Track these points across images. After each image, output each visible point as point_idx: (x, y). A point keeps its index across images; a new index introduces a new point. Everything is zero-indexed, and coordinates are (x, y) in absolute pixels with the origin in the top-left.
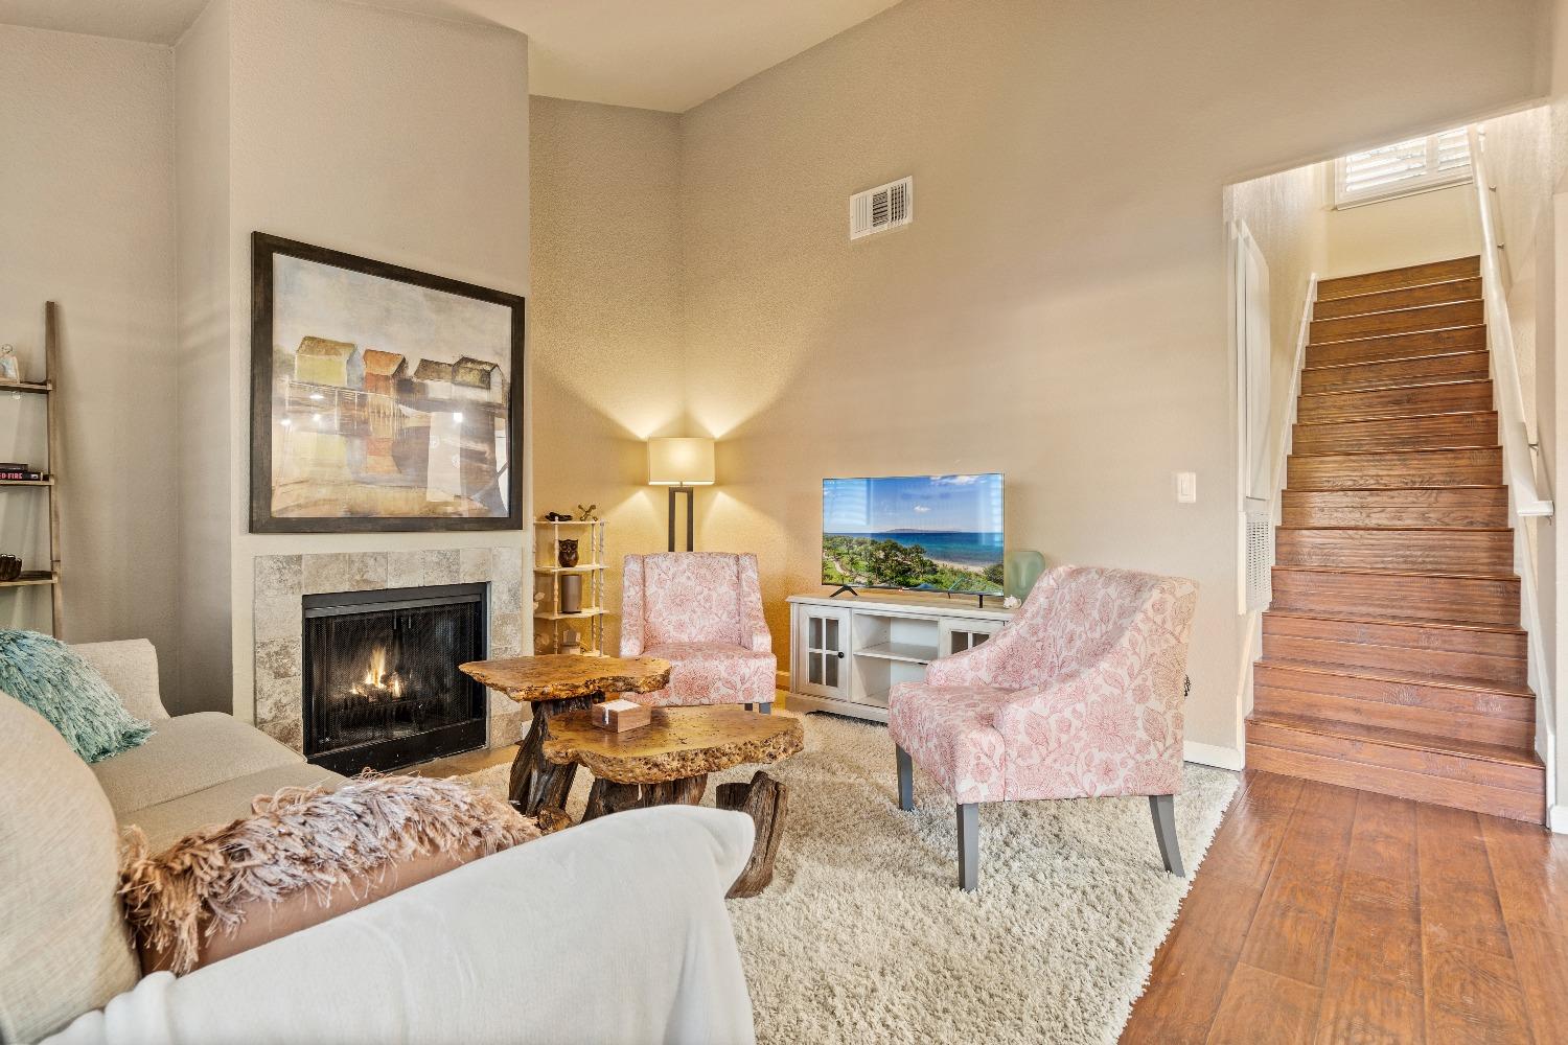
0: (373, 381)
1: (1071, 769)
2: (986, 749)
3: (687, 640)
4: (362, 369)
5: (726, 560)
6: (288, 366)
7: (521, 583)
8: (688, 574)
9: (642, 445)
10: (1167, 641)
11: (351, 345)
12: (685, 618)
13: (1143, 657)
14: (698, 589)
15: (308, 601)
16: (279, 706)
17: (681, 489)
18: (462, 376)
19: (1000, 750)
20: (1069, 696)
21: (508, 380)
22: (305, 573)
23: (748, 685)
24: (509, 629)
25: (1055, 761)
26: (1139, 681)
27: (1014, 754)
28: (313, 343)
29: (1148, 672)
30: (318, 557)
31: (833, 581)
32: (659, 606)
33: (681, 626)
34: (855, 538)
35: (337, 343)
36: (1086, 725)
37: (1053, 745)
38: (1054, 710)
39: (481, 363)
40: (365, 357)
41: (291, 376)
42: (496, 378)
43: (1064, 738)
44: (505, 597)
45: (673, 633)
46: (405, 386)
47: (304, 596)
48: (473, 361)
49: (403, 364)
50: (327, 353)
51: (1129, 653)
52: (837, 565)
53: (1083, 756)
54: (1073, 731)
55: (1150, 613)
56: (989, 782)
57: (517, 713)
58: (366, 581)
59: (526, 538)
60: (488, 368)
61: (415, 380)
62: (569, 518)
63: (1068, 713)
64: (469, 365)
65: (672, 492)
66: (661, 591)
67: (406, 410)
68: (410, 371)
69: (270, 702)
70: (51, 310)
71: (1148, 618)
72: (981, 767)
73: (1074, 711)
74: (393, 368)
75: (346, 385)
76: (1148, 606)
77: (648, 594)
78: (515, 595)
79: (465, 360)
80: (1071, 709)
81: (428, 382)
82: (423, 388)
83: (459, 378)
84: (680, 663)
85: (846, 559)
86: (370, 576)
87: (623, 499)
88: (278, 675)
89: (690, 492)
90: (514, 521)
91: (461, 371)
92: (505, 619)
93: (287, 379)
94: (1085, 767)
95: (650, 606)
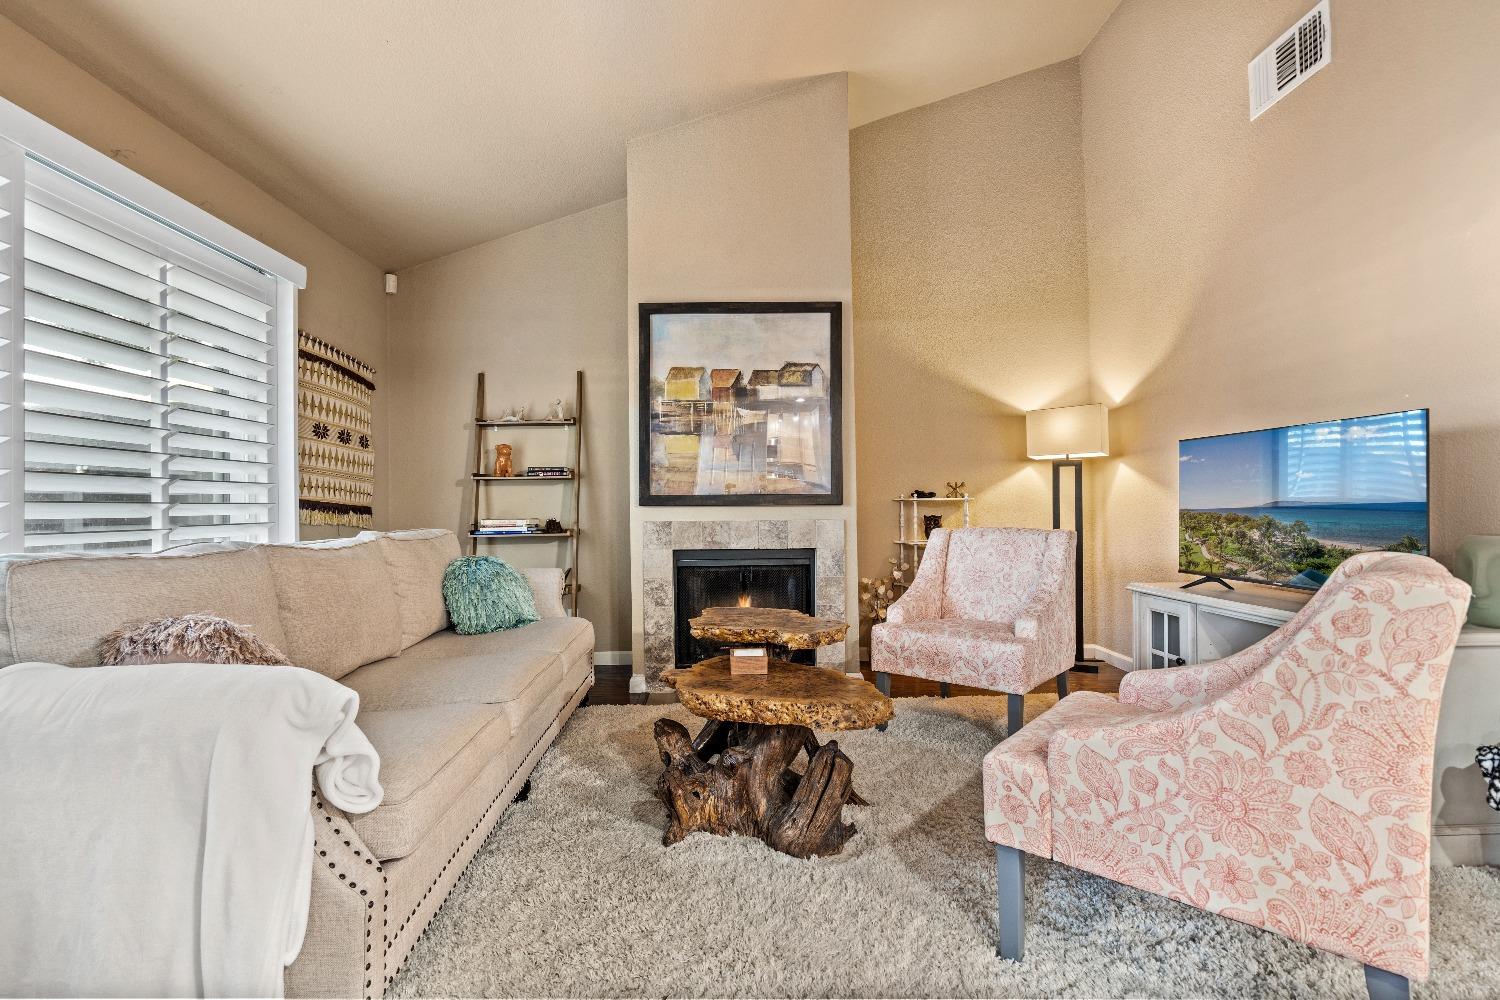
0: (718, 393)
1: (1160, 850)
2: (1019, 779)
3: (983, 618)
4: (710, 385)
5: (1036, 537)
6: (660, 390)
7: (845, 552)
8: (991, 550)
9: (1020, 419)
10: (1370, 687)
11: (702, 369)
12: (983, 595)
13: (1309, 707)
14: (1000, 565)
15: (677, 554)
16: (658, 626)
17: (1067, 463)
18: (788, 378)
19: (1041, 787)
20: (1155, 740)
21: (829, 376)
22: (674, 534)
23: (990, 670)
24: (833, 590)
25: (1130, 829)
26: (1300, 745)
27: (1061, 799)
28: (677, 372)
29: (1324, 734)
30: (682, 523)
31: (1197, 569)
32: (958, 581)
33: (977, 602)
34: (1224, 515)
35: (691, 369)
36: (1184, 792)
37: (1125, 805)
38: (1125, 752)
39: (802, 365)
40: (711, 376)
41: (663, 396)
42: (817, 376)
43: (1145, 800)
44: (829, 562)
45: (969, 609)
46: (740, 393)
47: (674, 551)
48: (795, 365)
49: (739, 376)
50: (686, 377)
51: (1277, 695)
52: (1204, 549)
53: (1180, 839)
54: (1161, 795)
55: (1328, 632)
56: (1025, 825)
57: (840, 664)
58: (714, 542)
59: (848, 512)
60: (809, 368)
61: (749, 387)
62: (932, 495)
63: (1151, 764)
64: (793, 369)
65: (1057, 466)
66: (961, 566)
67: (743, 412)
68: (745, 381)
69: (653, 621)
70: (580, 376)
71: (1320, 639)
72: (1013, 802)
73: (1163, 764)
74: (732, 381)
75: (698, 398)
76: (1323, 620)
77: (949, 567)
78: (839, 562)
79: (789, 365)
80: (1158, 758)
81: (759, 387)
82: (755, 392)
83: (784, 381)
84: (924, 636)
85: (1213, 540)
86: (717, 538)
87: (1007, 475)
88: (657, 604)
89: (1078, 466)
90: (836, 498)
91: (787, 374)
92: (828, 581)
93: (660, 399)
94: (1187, 858)
95: (948, 580)
